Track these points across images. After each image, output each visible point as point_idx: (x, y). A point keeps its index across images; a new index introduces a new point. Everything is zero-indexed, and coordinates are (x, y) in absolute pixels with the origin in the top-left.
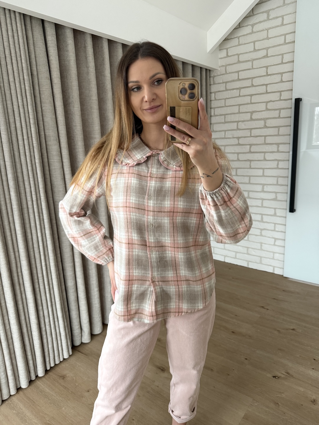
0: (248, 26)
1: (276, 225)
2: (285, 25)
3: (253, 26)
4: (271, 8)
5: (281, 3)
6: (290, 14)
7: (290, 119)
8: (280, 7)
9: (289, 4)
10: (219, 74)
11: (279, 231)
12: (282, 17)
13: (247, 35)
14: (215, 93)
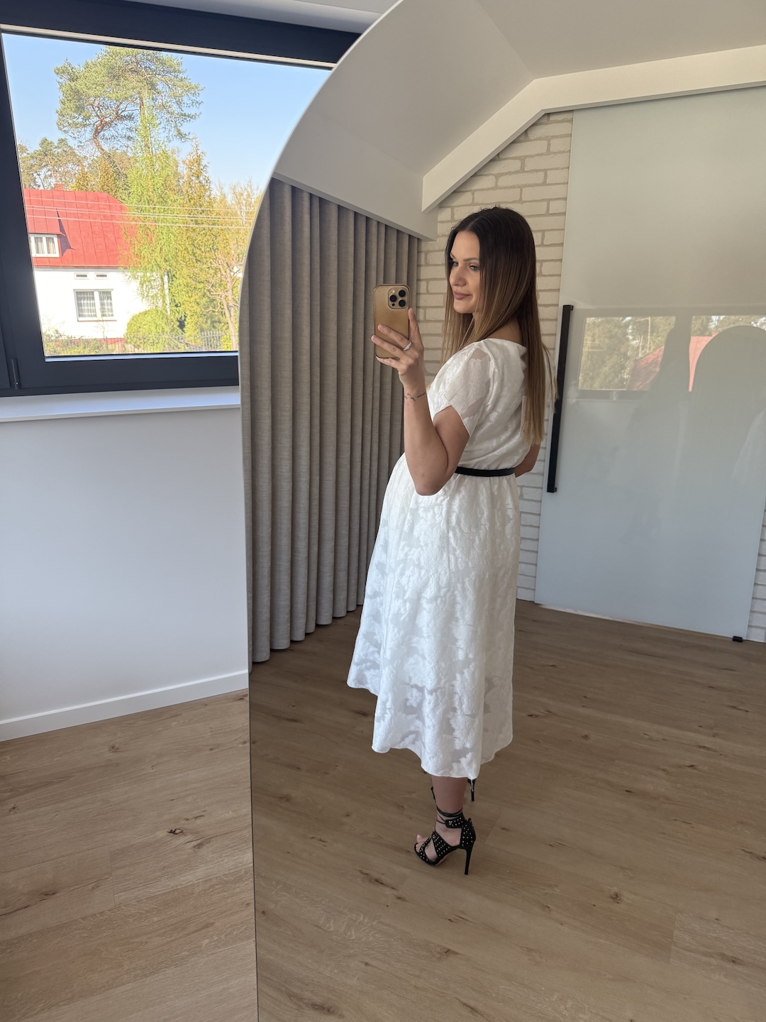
0: (491, 177)
1: (522, 515)
2: (550, 184)
3: (497, 176)
4: (529, 154)
5: (544, 151)
6: (557, 169)
7: (553, 337)
8: (542, 154)
9: (555, 153)
10: (437, 249)
11: (526, 526)
12: (545, 171)
13: (488, 189)
14: (428, 280)
